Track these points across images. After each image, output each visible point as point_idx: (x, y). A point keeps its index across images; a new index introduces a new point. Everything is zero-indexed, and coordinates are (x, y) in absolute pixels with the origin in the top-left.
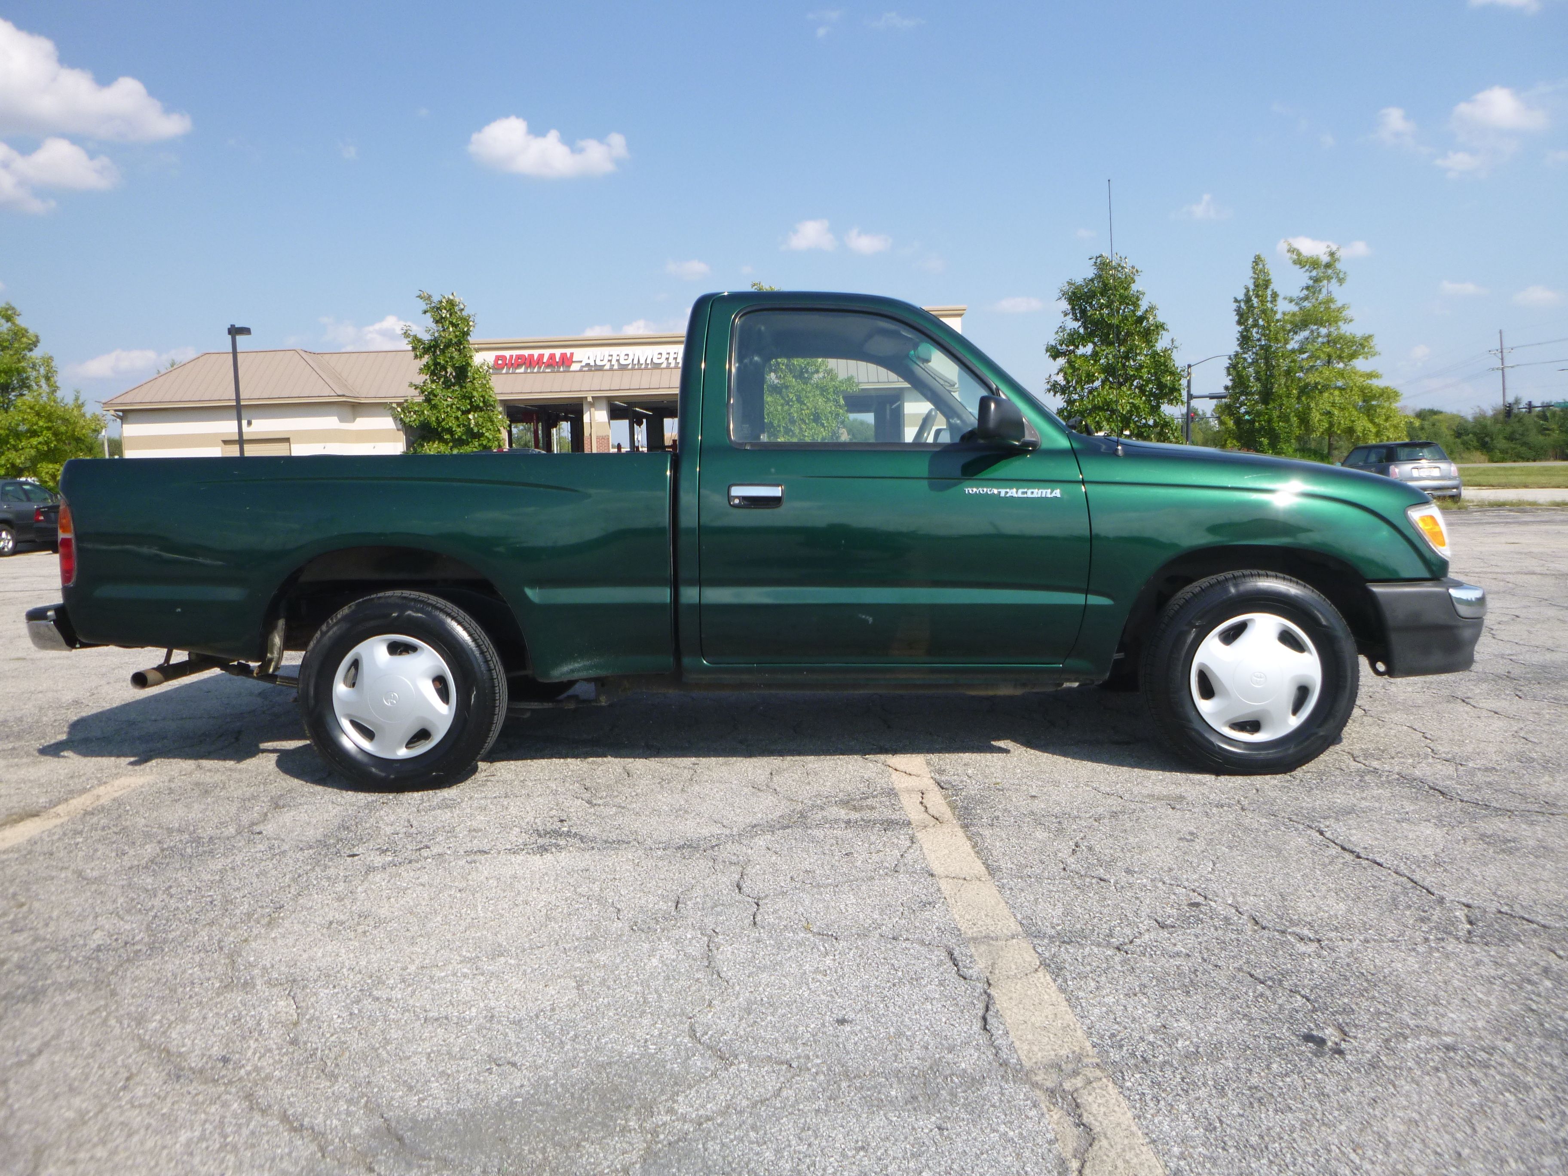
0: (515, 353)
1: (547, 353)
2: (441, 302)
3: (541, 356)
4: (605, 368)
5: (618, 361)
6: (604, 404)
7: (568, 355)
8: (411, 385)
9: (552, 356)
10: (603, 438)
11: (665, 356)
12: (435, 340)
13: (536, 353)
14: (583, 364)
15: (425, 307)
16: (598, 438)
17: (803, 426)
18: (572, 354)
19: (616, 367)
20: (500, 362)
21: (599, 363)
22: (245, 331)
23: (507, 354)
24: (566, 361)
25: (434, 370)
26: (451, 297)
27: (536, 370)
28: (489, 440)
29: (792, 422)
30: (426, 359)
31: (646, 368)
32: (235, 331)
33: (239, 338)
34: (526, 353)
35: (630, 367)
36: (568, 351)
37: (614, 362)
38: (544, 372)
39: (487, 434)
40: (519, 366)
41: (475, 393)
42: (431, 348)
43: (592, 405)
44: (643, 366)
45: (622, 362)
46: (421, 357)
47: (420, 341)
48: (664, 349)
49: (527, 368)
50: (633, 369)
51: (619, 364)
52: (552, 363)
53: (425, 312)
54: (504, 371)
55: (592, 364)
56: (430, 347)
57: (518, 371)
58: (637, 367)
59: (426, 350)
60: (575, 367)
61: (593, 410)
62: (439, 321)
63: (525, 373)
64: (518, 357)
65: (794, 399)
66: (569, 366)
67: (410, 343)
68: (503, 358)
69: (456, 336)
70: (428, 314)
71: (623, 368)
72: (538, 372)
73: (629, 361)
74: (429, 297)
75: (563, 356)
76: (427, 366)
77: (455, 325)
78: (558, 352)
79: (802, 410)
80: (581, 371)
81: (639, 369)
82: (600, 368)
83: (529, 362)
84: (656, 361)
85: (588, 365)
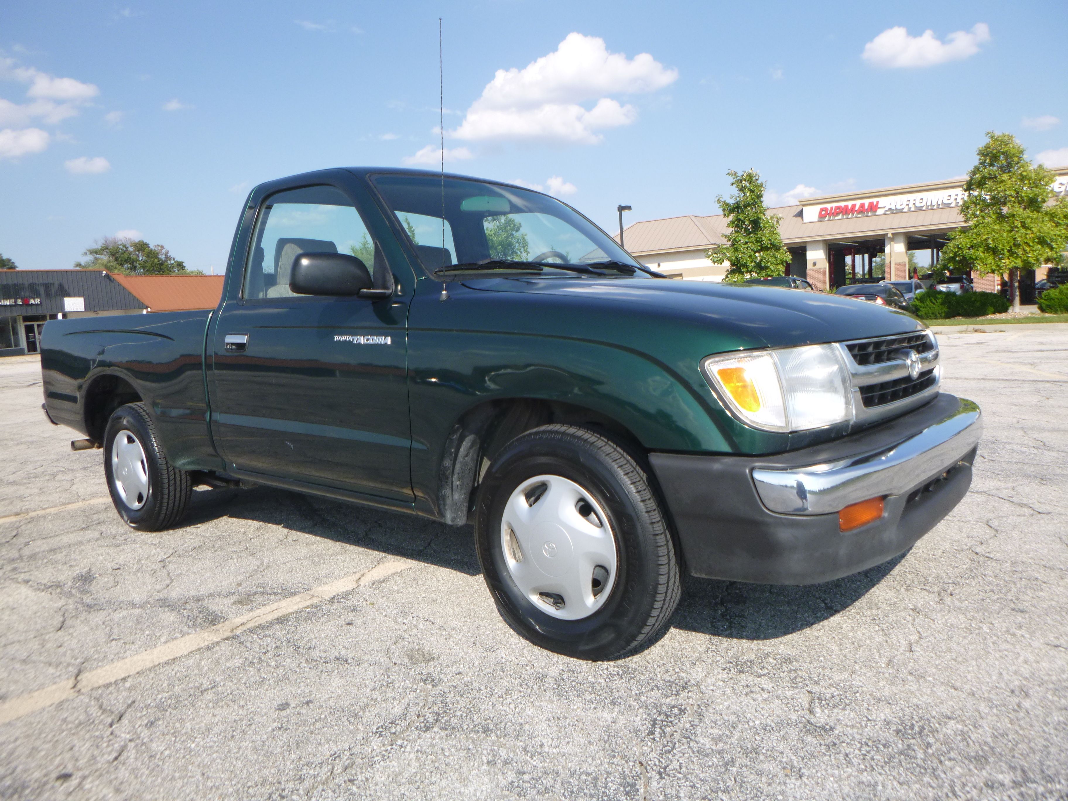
0: (834, 205)
1: (858, 203)
2: (743, 176)
3: (854, 206)
4: (904, 210)
5: (914, 204)
6: (902, 238)
7: (875, 203)
8: (723, 235)
9: (862, 205)
10: (900, 264)
11: (953, 197)
12: (738, 203)
13: (850, 204)
14: (886, 209)
15: (733, 181)
16: (896, 264)
17: (1028, 249)
18: (878, 202)
19: (913, 209)
20: (823, 212)
21: (899, 207)
22: (629, 208)
23: (828, 206)
24: (873, 208)
25: (738, 224)
26: (750, 171)
27: (850, 216)
28: (772, 271)
29: (1017, 246)
30: (731, 217)
31: (938, 208)
32: (621, 209)
33: (624, 212)
34: (842, 204)
35: (924, 208)
36: (874, 200)
37: (911, 205)
38: (856, 217)
39: (771, 267)
40: (838, 214)
41: (764, 238)
42: (736, 208)
43: (892, 239)
44: (935, 207)
45: (918, 205)
46: (729, 215)
47: (727, 204)
48: (953, 192)
49: (843, 215)
50: (927, 210)
51: (916, 207)
52: (862, 210)
53: (732, 184)
54: (827, 219)
55: (893, 208)
56: (734, 208)
57: (837, 218)
58: (931, 208)
59: (731, 211)
60: (880, 212)
61: (892, 243)
62: (742, 189)
63: (842, 219)
64: (837, 208)
65: (1019, 225)
66: (876, 211)
67: (721, 206)
68: (826, 209)
69: (753, 199)
70: (735, 185)
71: (919, 209)
72: (852, 218)
73: (924, 204)
74: (736, 173)
75: (871, 204)
76: (733, 222)
77: (752, 191)
78: (867, 202)
79: (1026, 234)
80: (885, 214)
81: (932, 209)
82: (900, 211)
83: (845, 211)
84: (946, 202)
85: (890, 209)
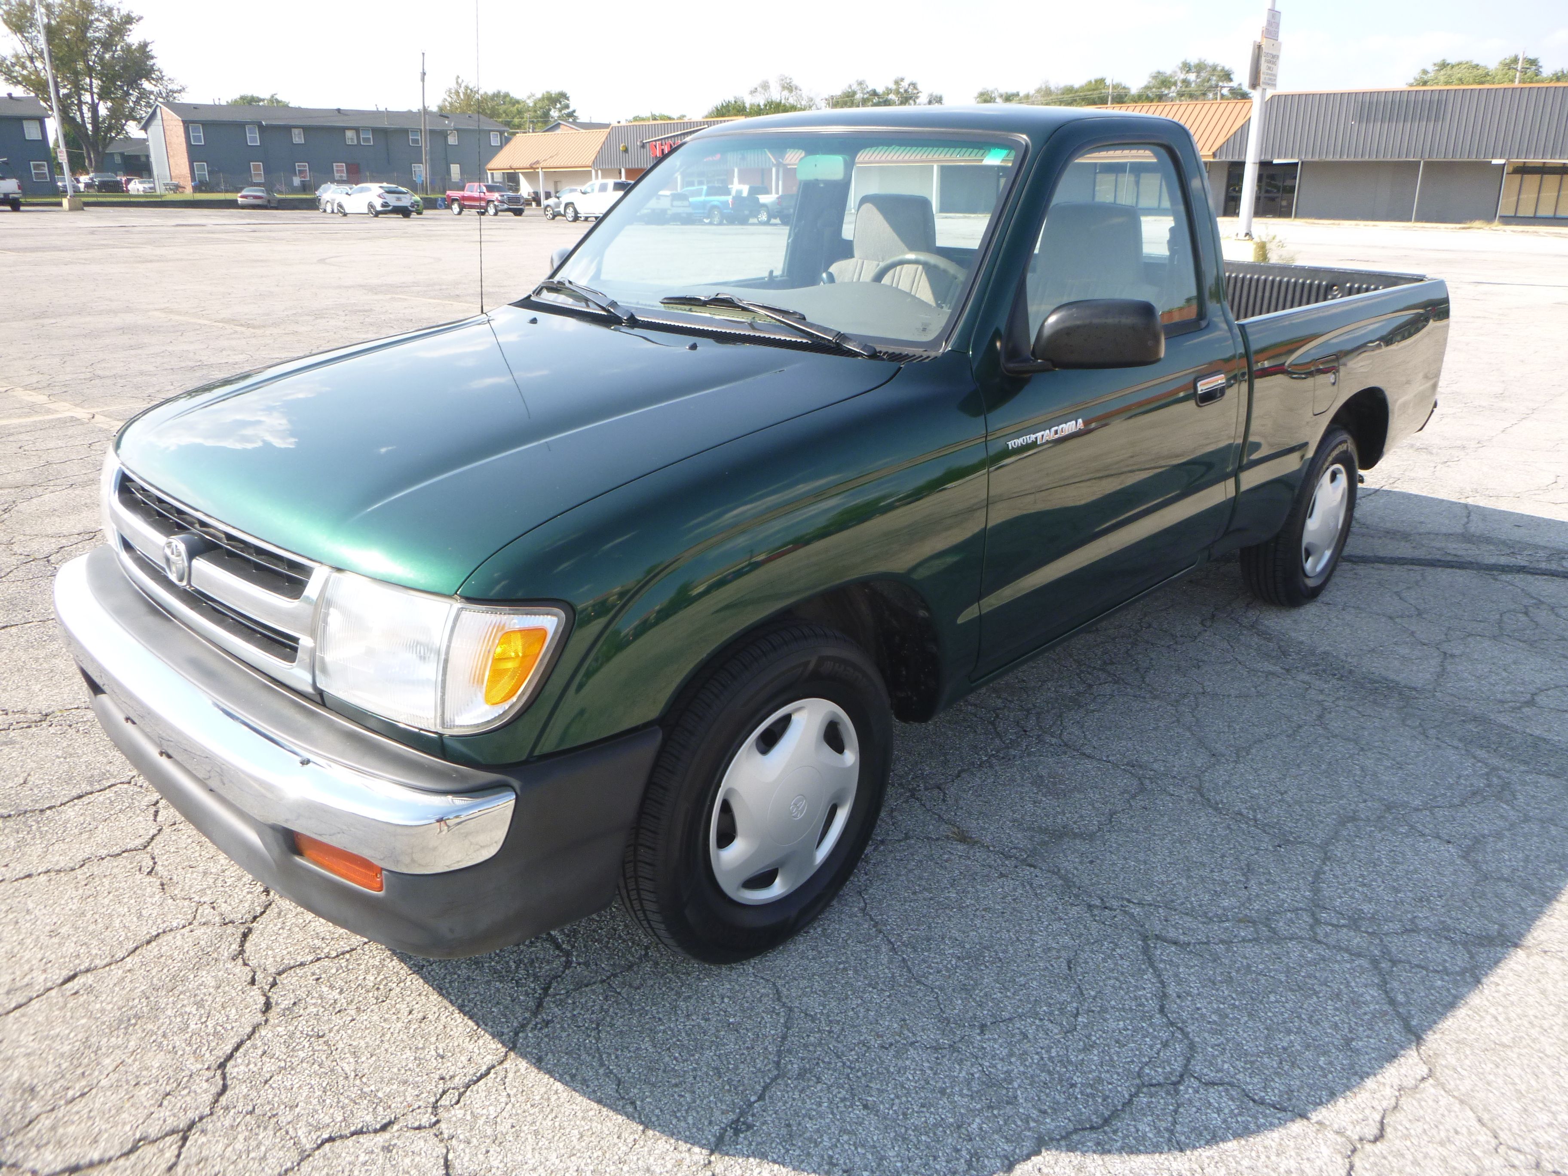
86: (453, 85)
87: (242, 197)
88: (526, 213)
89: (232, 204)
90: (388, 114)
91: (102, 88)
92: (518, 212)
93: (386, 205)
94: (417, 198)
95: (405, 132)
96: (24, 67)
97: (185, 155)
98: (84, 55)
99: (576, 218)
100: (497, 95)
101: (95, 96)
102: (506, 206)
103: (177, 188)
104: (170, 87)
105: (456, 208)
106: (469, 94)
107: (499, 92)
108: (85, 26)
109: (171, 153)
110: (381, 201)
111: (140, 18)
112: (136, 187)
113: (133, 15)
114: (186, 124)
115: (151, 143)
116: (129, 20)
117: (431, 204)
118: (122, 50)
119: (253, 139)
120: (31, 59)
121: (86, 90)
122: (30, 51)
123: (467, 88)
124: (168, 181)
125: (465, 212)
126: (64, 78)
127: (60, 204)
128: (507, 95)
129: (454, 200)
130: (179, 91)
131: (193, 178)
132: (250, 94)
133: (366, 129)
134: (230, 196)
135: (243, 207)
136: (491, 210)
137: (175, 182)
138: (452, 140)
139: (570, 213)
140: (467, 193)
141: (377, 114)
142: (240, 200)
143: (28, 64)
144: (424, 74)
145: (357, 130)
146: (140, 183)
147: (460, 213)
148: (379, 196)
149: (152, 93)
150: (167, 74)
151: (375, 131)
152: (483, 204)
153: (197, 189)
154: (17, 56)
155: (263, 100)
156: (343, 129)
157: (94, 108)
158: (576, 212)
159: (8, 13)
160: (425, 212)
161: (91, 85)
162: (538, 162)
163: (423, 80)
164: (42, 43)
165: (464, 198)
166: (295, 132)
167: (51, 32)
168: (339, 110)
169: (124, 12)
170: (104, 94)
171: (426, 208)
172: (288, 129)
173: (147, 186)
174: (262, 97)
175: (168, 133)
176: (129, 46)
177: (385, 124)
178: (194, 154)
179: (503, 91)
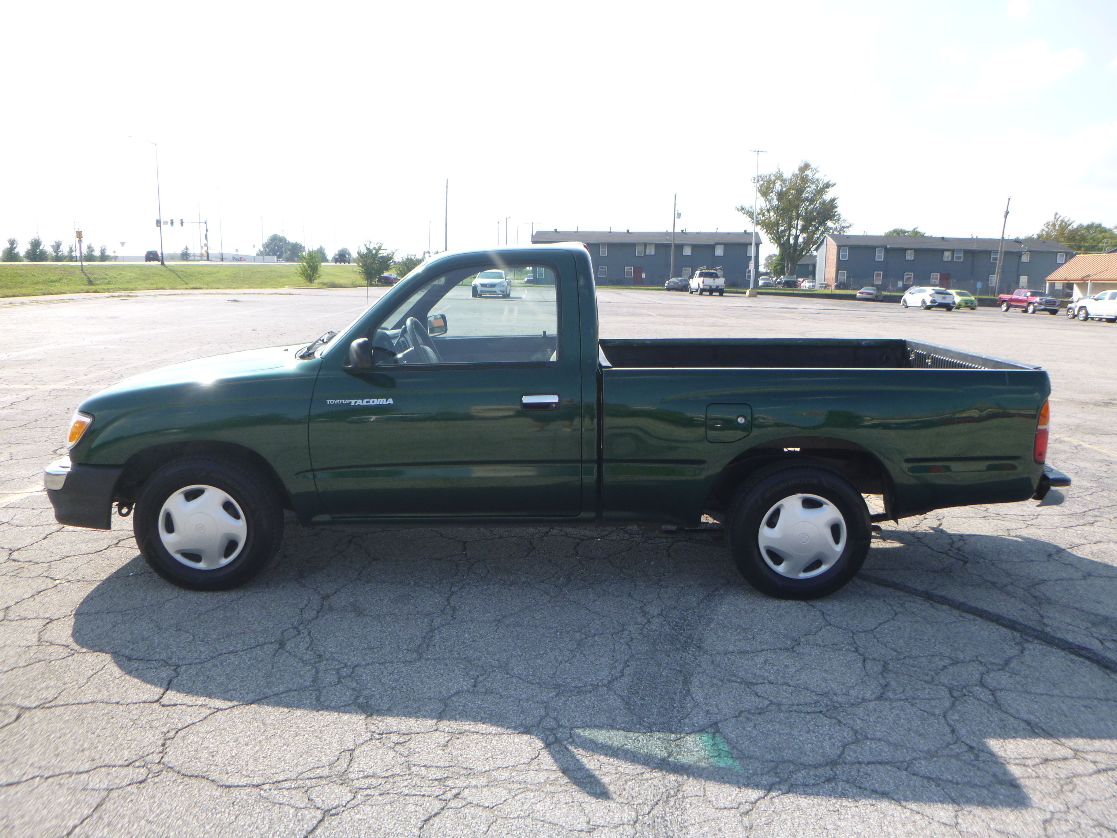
86: (1051, 219)
87: (860, 293)
88: (1059, 313)
89: (853, 297)
90: (978, 241)
91: (803, 226)
92: (1054, 312)
93: (933, 301)
94: (973, 298)
95: (989, 252)
96: (764, 215)
97: (835, 266)
98: (797, 207)
99: (1086, 319)
100: (1089, 227)
101: (798, 231)
102: (1043, 307)
103: (827, 286)
104: (843, 225)
105: (1004, 307)
106: (1064, 226)
107: (1093, 224)
108: (800, 191)
109: (827, 265)
110: (931, 298)
111: (835, 184)
112: (806, 284)
113: (830, 183)
114: (839, 247)
115: (818, 259)
116: (827, 186)
117: (983, 303)
118: (820, 204)
119: (880, 257)
120: (768, 211)
121: (794, 228)
122: (768, 207)
123: (1062, 221)
124: (823, 282)
125: (1012, 309)
126: (783, 220)
127: (745, 293)
128: (1099, 226)
129: (1004, 301)
130: (848, 227)
131: (837, 280)
132: (900, 228)
133: (959, 250)
134: (853, 292)
135: (860, 299)
136: (1031, 309)
137: (826, 282)
138: (1025, 259)
139: (1082, 314)
140: (1014, 296)
141: (971, 240)
142: (858, 295)
143: (766, 213)
144: (1007, 213)
145: (953, 251)
146: (808, 282)
147: (1007, 310)
148: (930, 295)
149: (831, 228)
150: (843, 217)
151: (966, 252)
152: (1025, 304)
153: (838, 287)
154: (761, 210)
155: (908, 232)
156: (943, 251)
157: (797, 237)
158: (1087, 314)
159: (761, 186)
160: (978, 308)
161: (797, 225)
162: (1089, 276)
163: (1006, 217)
164: (775, 202)
165: (1011, 300)
166: (909, 252)
167: (781, 195)
168: (943, 238)
169: (825, 182)
170: (804, 230)
171: (980, 305)
172: (904, 250)
173: (811, 284)
174: (907, 230)
175: (828, 253)
176: (824, 201)
177: (975, 247)
178: (840, 265)
179: (1097, 222)
